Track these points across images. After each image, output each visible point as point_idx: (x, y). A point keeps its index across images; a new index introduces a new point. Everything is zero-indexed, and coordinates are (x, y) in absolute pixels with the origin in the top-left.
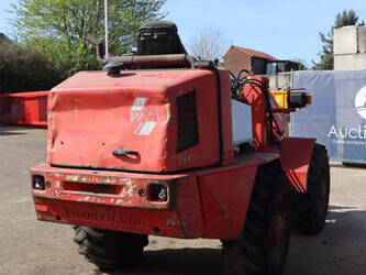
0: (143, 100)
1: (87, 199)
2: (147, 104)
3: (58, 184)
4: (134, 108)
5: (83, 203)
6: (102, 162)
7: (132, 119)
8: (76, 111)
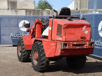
0: (85, 26)
1: (78, 48)
2: (86, 27)
3: (71, 45)
4: (83, 28)
5: (77, 49)
6: (78, 40)
7: (83, 30)
8: (70, 29)
